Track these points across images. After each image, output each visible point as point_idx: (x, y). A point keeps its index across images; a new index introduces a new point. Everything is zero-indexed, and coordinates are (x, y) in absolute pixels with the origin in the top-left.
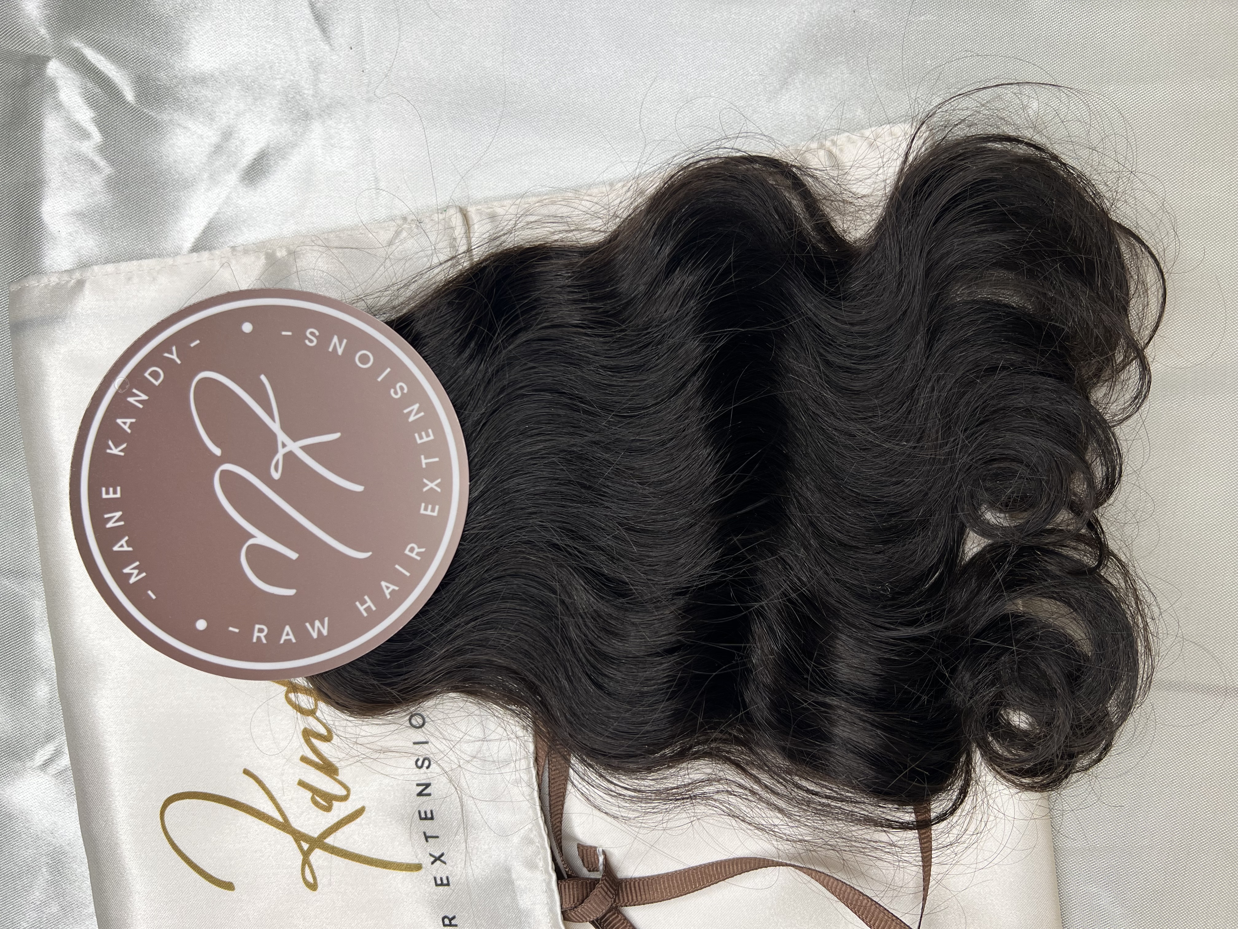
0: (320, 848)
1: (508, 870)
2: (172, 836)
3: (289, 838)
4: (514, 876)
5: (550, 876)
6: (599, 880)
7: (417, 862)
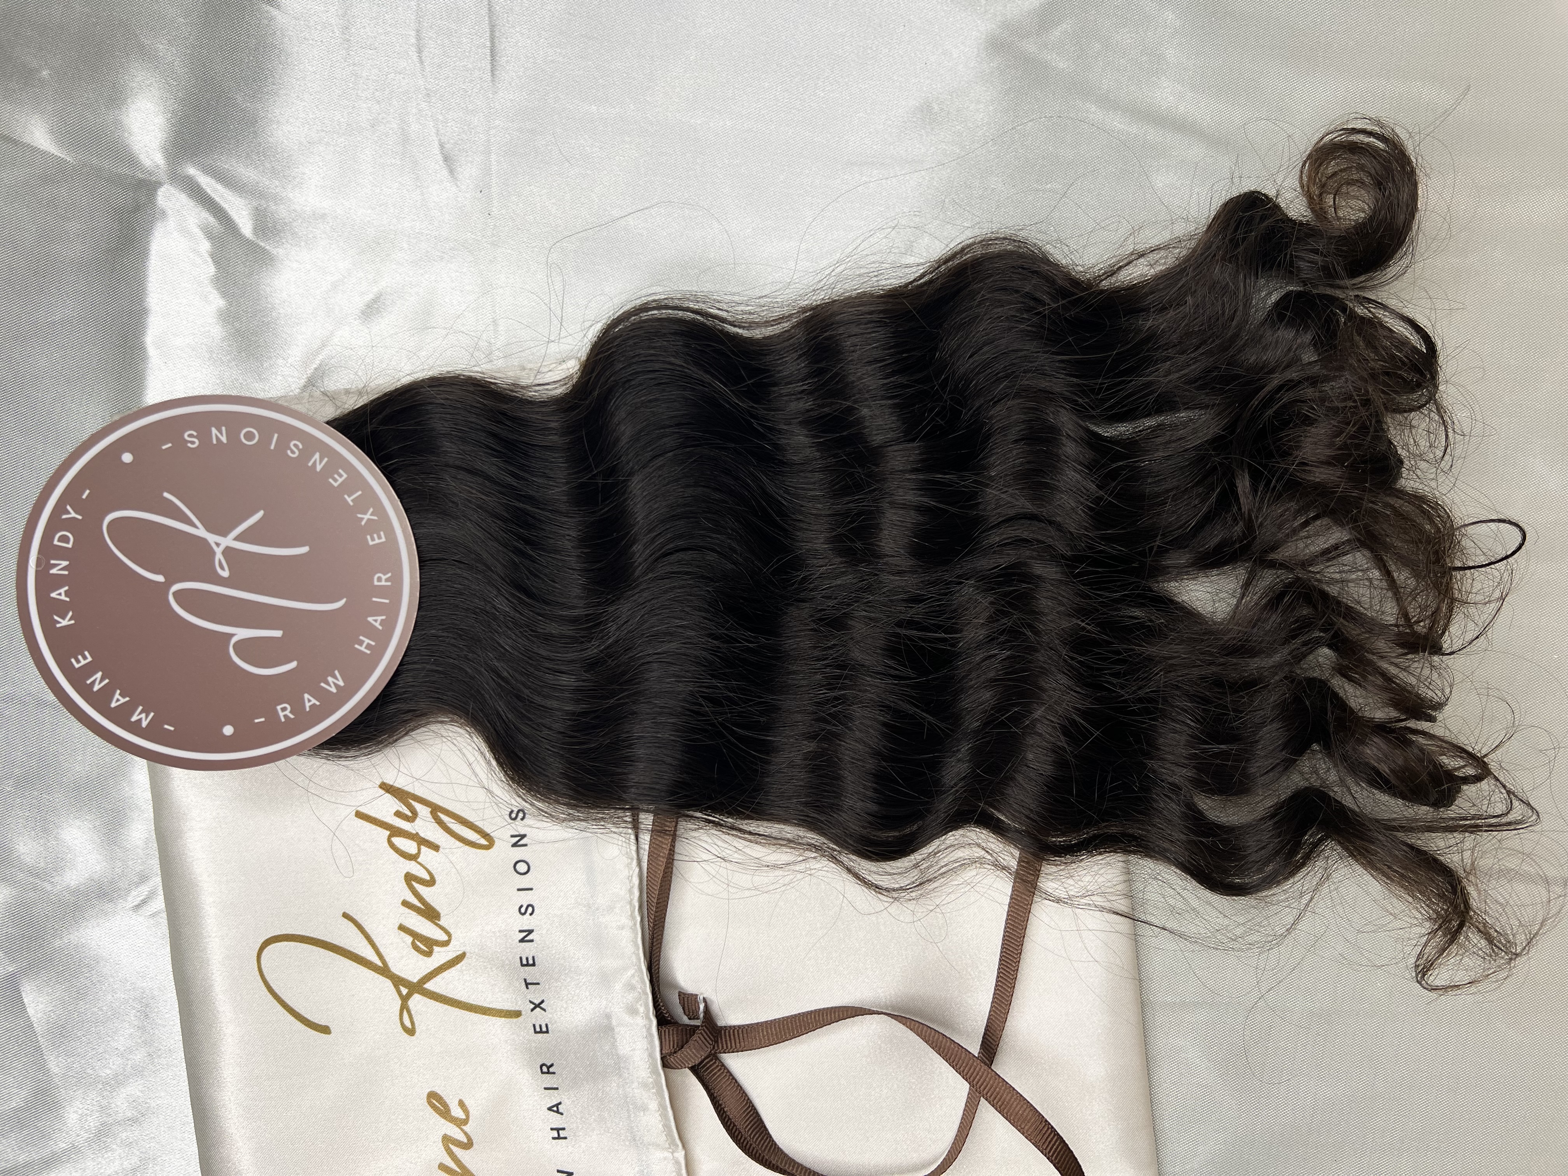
0: (419, 994)
1: (608, 1017)
2: (268, 979)
3: (388, 983)
4: (614, 1023)
5: (650, 1021)
6: (698, 1026)
7: (517, 1009)
